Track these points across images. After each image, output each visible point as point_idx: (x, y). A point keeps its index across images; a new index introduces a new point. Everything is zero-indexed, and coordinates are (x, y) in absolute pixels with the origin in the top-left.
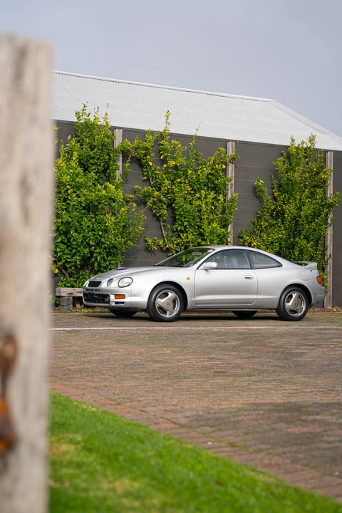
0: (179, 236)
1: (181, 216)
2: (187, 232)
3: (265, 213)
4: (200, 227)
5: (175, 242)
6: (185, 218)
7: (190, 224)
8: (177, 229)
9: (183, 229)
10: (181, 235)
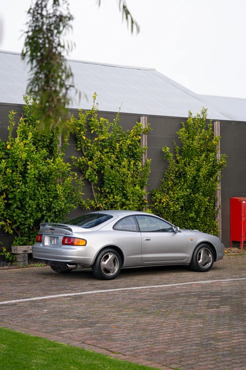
0: (106, 196)
1: (109, 180)
2: (113, 193)
3: (171, 174)
4: (123, 189)
5: (104, 202)
6: (112, 182)
7: (116, 187)
8: (105, 191)
9: (110, 191)
10: (108, 196)
